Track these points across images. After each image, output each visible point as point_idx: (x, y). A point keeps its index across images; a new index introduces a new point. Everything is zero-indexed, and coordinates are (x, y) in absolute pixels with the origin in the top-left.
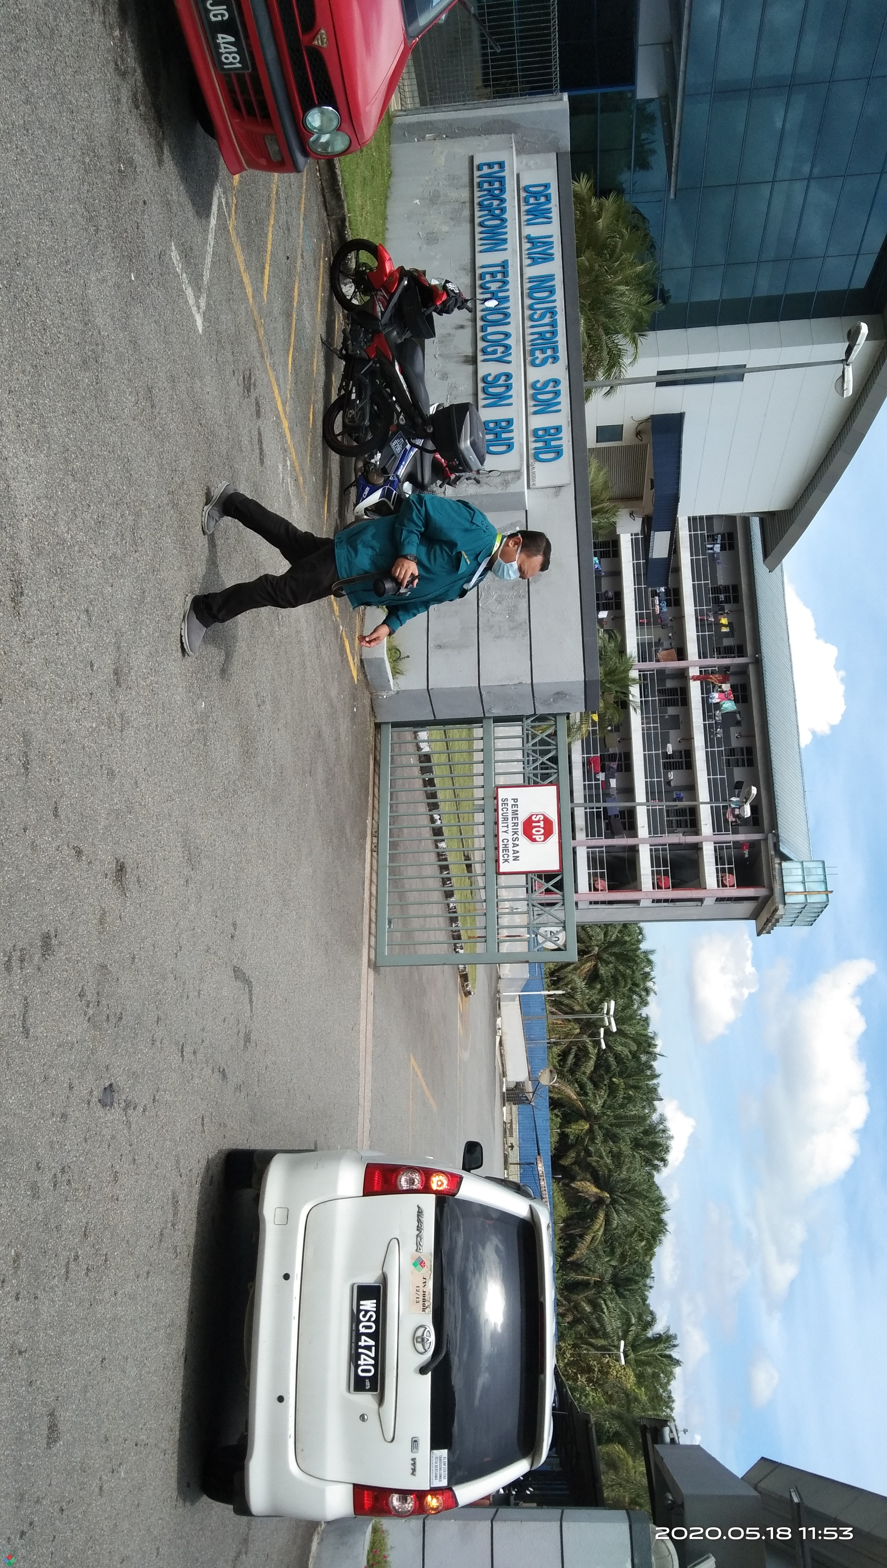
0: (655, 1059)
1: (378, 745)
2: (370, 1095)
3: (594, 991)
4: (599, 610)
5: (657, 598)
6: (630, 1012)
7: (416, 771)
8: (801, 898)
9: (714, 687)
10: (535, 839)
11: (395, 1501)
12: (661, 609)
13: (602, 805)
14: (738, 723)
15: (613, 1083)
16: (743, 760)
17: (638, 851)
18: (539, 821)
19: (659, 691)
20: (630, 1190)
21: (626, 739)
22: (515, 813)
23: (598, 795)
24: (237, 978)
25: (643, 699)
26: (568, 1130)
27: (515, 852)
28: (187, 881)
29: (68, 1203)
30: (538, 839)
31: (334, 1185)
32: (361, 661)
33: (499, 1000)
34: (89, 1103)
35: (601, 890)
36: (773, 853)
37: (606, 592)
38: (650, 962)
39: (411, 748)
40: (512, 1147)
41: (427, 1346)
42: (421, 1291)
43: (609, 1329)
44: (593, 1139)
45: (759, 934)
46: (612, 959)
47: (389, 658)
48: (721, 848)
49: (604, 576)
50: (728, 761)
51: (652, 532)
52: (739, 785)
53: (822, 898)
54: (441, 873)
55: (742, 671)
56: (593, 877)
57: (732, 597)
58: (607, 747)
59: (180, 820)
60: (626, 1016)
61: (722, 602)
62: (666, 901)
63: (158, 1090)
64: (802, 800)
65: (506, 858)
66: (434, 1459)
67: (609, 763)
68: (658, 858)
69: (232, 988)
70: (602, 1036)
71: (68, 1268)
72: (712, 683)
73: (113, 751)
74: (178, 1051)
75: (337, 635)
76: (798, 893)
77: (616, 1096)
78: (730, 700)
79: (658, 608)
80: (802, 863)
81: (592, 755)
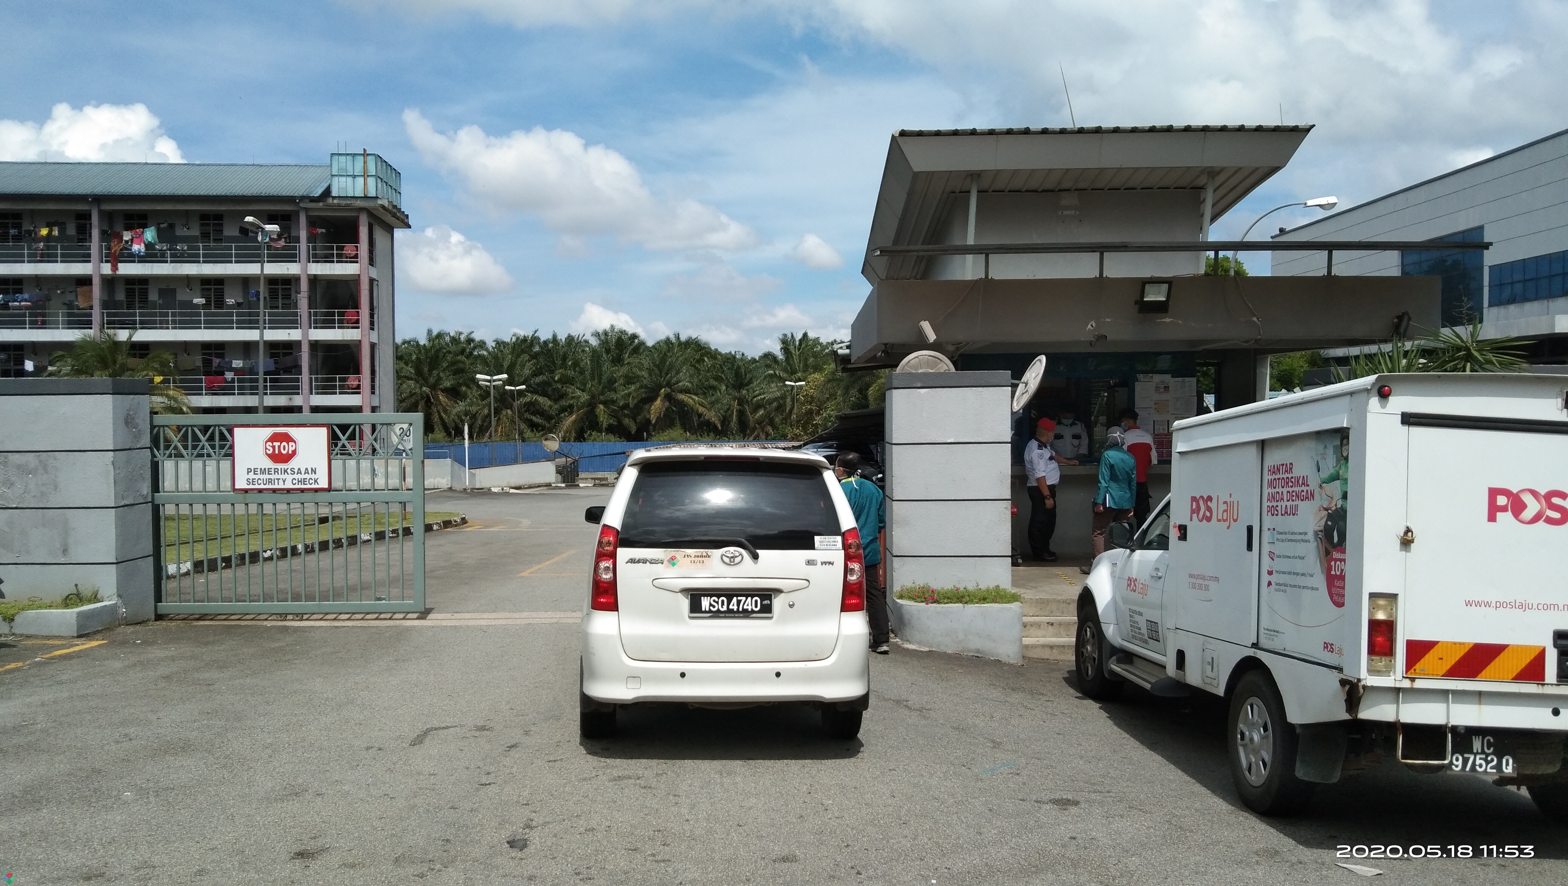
0: (538, 338)
1: (181, 616)
2: (549, 613)
3: (469, 393)
4: (22, 373)
5: (10, 304)
6: (488, 359)
7: (213, 576)
8: (371, 182)
9: (126, 249)
10: (293, 451)
11: (853, 578)
12: (26, 301)
13: (261, 376)
14: (172, 226)
15: (560, 380)
16: (214, 224)
17: (316, 341)
18: (274, 447)
19: (128, 308)
20: (659, 369)
21: (186, 347)
22: (263, 471)
23: (251, 381)
24: (421, 743)
25: (135, 326)
26: (605, 425)
27: (306, 472)
28: (318, 795)
29: (607, 867)
30: (293, 448)
31: (608, 637)
32: (80, 636)
33: (474, 489)
34: (522, 859)
35: (359, 381)
36: (321, 204)
38: (440, 336)
39: (187, 582)
41: (737, 553)
42: (694, 559)
43: (778, 394)
44: (613, 402)
45: (409, 227)
46: (435, 372)
47: (77, 606)
48: (315, 256)
50: (215, 240)
52: (244, 232)
53: (371, 161)
54: (328, 549)
55: (108, 217)
56: (345, 390)
57: (13, 221)
58: (194, 368)
59: (254, 806)
60: (494, 364)
61: (20, 233)
62: (372, 316)
63: (518, 802)
64: (263, 169)
65: (313, 481)
66: (822, 547)
67: (214, 365)
68: (324, 322)
69: (431, 746)
70: (513, 388)
71: (661, 861)
72: (121, 250)
73: (177, 873)
74: (485, 788)
75: (47, 663)
76: (365, 184)
77: (573, 378)
78: (143, 233)
79: (24, 304)
80: (333, 176)
81: (204, 385)
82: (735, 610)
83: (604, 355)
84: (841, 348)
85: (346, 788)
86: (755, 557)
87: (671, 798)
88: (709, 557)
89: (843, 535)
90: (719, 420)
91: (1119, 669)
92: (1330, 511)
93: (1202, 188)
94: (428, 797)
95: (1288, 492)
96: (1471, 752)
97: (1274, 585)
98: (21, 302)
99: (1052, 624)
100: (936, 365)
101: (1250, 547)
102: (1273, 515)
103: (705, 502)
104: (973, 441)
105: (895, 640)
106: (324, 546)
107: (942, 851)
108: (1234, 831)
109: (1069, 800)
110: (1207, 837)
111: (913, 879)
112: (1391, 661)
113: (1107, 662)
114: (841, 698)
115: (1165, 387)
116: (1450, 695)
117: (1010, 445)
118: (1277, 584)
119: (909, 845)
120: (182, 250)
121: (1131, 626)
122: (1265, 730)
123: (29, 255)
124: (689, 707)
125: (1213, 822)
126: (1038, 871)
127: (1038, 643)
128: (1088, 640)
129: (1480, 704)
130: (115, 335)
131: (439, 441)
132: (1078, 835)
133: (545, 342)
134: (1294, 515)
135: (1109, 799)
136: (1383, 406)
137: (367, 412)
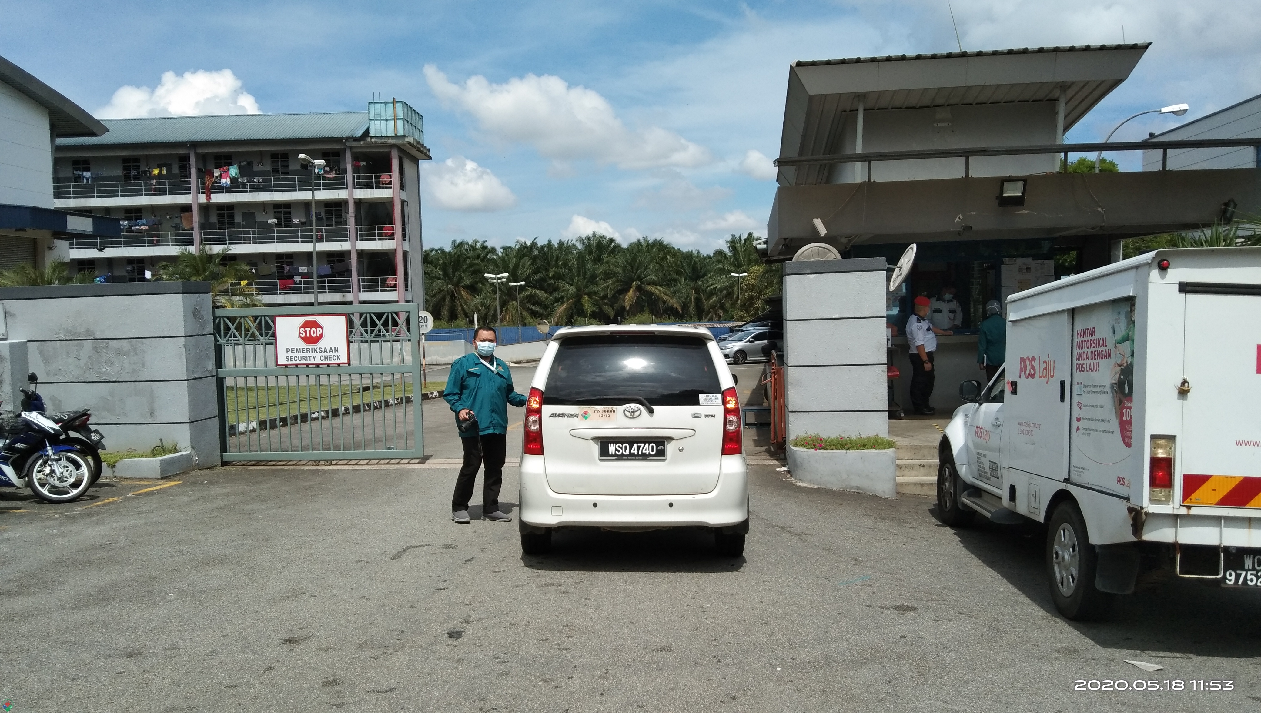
0: (536, 244)
1: (241, 463)
3: (482, 289)
4: (144, 280)
5: (133, 228)
6: (497, 262)
7: (274, 432)
8: (400, 123)
9: (217, 183)
10: (320, 335)
11: (731, 428)
12: (144, 225)
13: (315, 279)
14: (250, 164)
15: (553, 276)
16: (282, 161)
17: (362, 251)
18: (306, 332)
19: (220, 229)
20: (631, 266)
21: (264, 257)
22: (298, 351)
23: (310, 283)
24: (400, 557)
26: (589, 311)
27: (331, 350)
28: (312, 596)
29: (520, 653)
30: (321, 333)
31: (537, 475)
32: (163, 478)
34: (456, 646)
35: (396, 281)
36: (362, 143)
37: (127, 271)
38: (461, 244)
39: (254, 436)
41: (636, 409)
42: (602, 414)
43: (727, 284)
44: (595, 293)
45: (431, 158)
46: (457, 274)
47: (161, 455)
48: (359, 184)
49: (112, 273)
50: (283, 174)
51: (67, 231)
52: (303, 167)
53: (399, 107)
55: (203, 159)
56: (385, 288)
57: (134, 164)
58: (271, 273)
59: (263, 605)
60: (500, 265)
61: (139, 173)
62: (404, 230)
63: (462, 603)
64: (320, 116)
65: (336, 358)
66: (705, 403)
67: (285, 271)
68: (368, 235)
69: (407, 561)
70: (515, 284)
71: (563, 649)
72: (213, 183)
73: (194, 653)
74: (439, 592)
75: (135, 498)
76: (395, 125)
77: (564, 275)
78: (228, 170)
79: (143, 228)
80: (370, 120)
81: (278, 286)
82: (636, 454)
83: (587, 256)
84: (759, 244)
85: (334, 591)
86: (651, 412)
87: (583, 600)
88: (614, 411)
89: (723, 393)
90: (680, 305)
91: (968, 502)
92: (1122, 367)
93: (1055, 100)
94: (395, 598)
95: (1092, 352)
96: (1243, 568)
97: (1081, 431)
98: (142, 227)
99: (923, 466)
100: (826, 254)
101: (1062, 399)
102: (1080, 371)
103: (621, 369)
104: (855, 316)
105: (790, 480)
106: (357, 409)
107: (791, 645)
108: (1043, 632)
109: (908, 607)
110: (1019, 637)
111: (762, 666)
112: (1169, 492)
113: (960, 497)
114: (726, 524)
115: (1027, 268)
116: (1223, 521)
117: (886, 319)
118: (1084, 429)
119: (765, 640)
120: (259, 182)
121: (979, 466)
122: (1074, 550)
123: (146, 190)
124: (602, 530)
125: (1028, 625)
126: (868, 661)
127: (911, 481)
128: (947, 478)
129: (1250, 528)
130: (211, 249)
131: (460, 327)
132: (908, 635)
133: (542, 247)
134: (1096, 371)
135: (943, 607)
136: (1163, 277)
137: (402, 303)
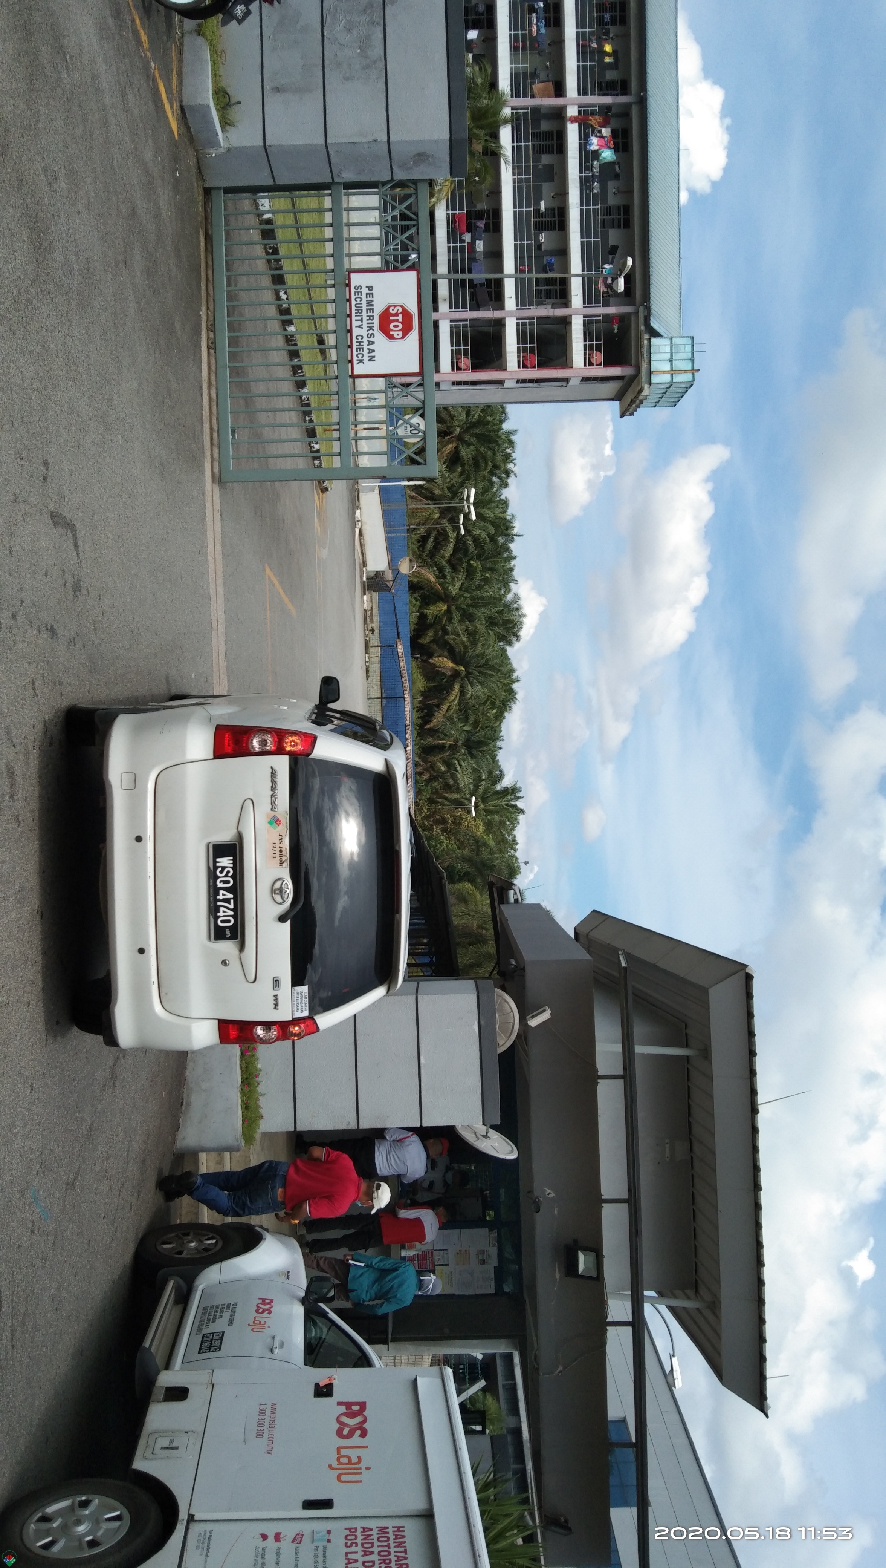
0: (512, 541)
1: (210, 215)
2: (223, 617)
3: (454, 474)
4: (468, 28)
5: (534, 15)
6: (490, 495)
8: (666, 378)
9: (593, 131)
10: (393, 335)
11: (259, 1031)
12: (538, 30)
13: (467, 275)
14: (617, 176)
15: (471, 565)
16: (619, 220)
17: (504, 325)
18: (396, 314)
19: (533, 134)
20: (484, 664)
21: (496, 193)
22: (370, 303)
23: (462, 264)
24: (56, 524)
25: (515, 144)
26: (427, 612)
27: (370, 351)
30: (396, 336)
31: (183, 748)
32: (182, 109)
33: (359, 493)
35: (465, 370)
36: (643, 328)
38: (511, 443)
39: (251, 220)
40: (373, 631)
41: (286, 896)
42: (278, 847)
43: (461, 785)
44: (450, 619)
45: (621, 416)
46: (474, 440)
47: (216, 104)
48: (590, 322)
50: (603, 221)
52: (613, 250)
53: (687, 377)
54: (291, 360)
55: (624, 113)
56: (456, 355)
57: (618, 17)
58: (475, 202)
61: (607, 24)
62: (531, 381)
64: (677, 268)
65: (360, 358)
66: (295, 995)
67: (477, 221)
68: (524, 333)
69: (52, 536)
70: (461, 522)
72: (592, 126)
75: (148, 76)
76: (664, 372)
77: (473, 578)
78: (609, 147)
79: (534, 28)
80: (671, 339)
81: (457, 212)
82: (218, 897)
83: (496, 609)
86: (282, 919)
88: (281, 864)
89: (310, 1018)
90: (435, 726)
91: (169, 1291)
93: (697, 1291)
97: (263, 1542)
100: (505, 1032)
101: (307, 1504)
106: (294, 354)
113: (176, 1272)
115: (484, 1260)
117: (418, 1125)
118: (264, 1550)
120: (593, 188)
121: (217, 1307)
123: (584, 34)
133: (508, 548)
